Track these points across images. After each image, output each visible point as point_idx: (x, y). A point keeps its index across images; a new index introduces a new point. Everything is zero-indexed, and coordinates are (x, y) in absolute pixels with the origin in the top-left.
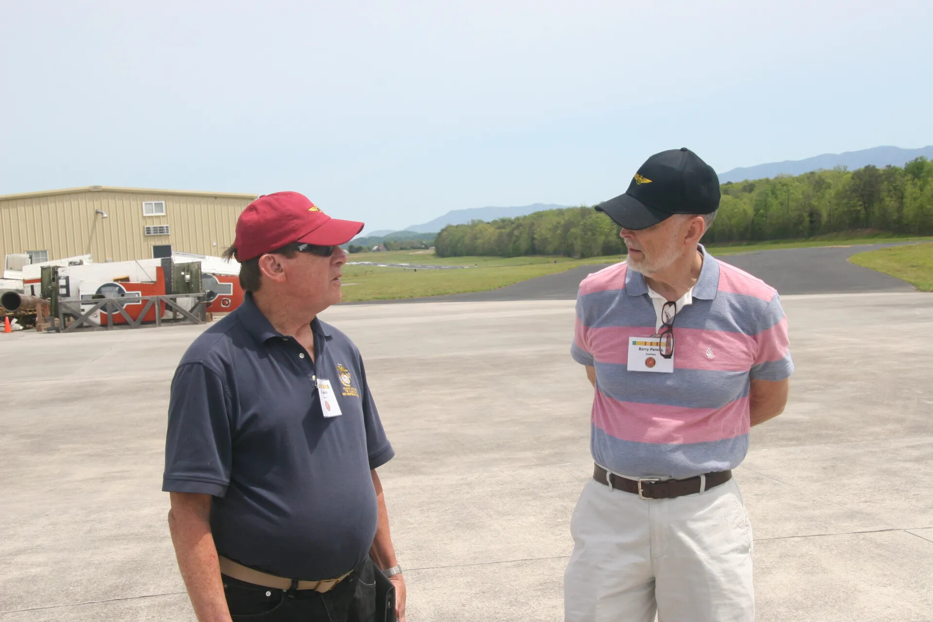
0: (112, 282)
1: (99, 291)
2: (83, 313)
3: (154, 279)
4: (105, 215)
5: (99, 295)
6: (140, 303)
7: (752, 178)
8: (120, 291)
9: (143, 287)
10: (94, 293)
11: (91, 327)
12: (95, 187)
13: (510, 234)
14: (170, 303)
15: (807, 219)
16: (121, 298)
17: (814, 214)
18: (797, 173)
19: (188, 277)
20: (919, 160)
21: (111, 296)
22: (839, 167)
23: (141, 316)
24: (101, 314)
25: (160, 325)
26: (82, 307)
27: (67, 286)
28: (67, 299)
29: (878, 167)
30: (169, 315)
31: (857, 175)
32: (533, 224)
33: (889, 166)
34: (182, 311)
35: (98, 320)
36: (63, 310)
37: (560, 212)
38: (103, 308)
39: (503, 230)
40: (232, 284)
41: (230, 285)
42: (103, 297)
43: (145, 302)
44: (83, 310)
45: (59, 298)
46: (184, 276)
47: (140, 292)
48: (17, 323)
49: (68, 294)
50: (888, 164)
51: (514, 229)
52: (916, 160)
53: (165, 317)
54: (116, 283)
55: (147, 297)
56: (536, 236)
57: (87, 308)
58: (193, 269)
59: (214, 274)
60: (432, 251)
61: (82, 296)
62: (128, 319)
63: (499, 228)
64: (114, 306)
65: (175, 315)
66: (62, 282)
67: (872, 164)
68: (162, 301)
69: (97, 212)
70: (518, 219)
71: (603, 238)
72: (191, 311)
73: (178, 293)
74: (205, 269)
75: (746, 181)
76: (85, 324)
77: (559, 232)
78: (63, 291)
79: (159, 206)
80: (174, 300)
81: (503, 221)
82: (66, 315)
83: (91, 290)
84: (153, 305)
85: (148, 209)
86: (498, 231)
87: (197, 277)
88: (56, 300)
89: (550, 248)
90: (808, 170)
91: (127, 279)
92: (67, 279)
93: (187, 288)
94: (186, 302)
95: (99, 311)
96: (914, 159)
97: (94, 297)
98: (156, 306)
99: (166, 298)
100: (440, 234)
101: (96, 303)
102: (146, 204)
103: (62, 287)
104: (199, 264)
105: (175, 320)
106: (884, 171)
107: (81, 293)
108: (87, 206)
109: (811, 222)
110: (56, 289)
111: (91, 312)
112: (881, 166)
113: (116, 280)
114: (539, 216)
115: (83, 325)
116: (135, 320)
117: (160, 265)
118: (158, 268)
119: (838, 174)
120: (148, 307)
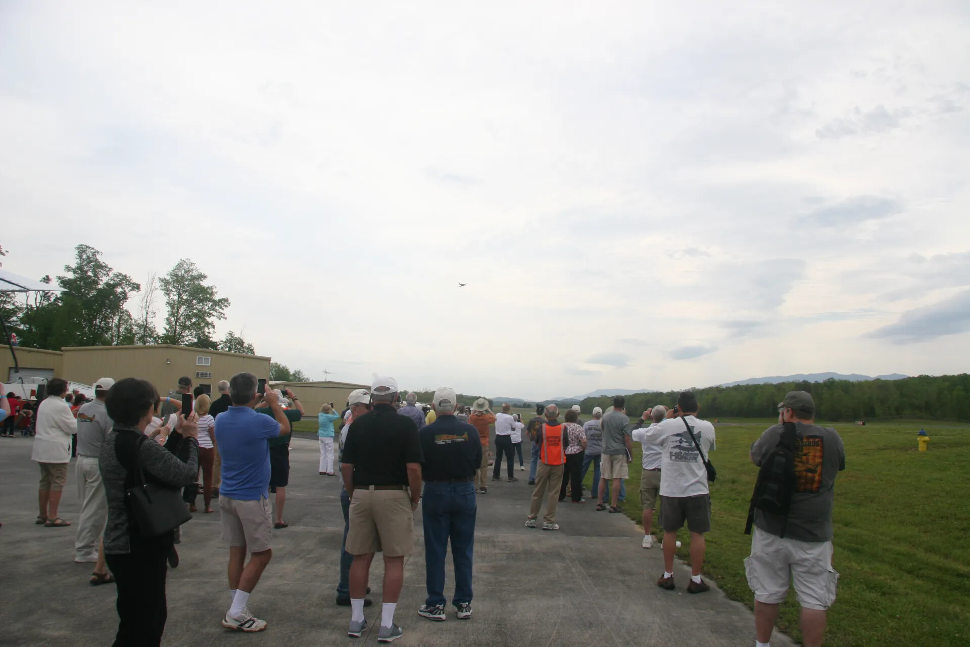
7: (751, 383)
18: (775, 383)
20: (831, 380)
33: (816, 382)
37: (645, 395)
50: (816, 380)
52: (829, 379)
67: (806, 379)
90: (781, 381)
96: (827, 378)
106: (813, 384)
112: (812, 381)
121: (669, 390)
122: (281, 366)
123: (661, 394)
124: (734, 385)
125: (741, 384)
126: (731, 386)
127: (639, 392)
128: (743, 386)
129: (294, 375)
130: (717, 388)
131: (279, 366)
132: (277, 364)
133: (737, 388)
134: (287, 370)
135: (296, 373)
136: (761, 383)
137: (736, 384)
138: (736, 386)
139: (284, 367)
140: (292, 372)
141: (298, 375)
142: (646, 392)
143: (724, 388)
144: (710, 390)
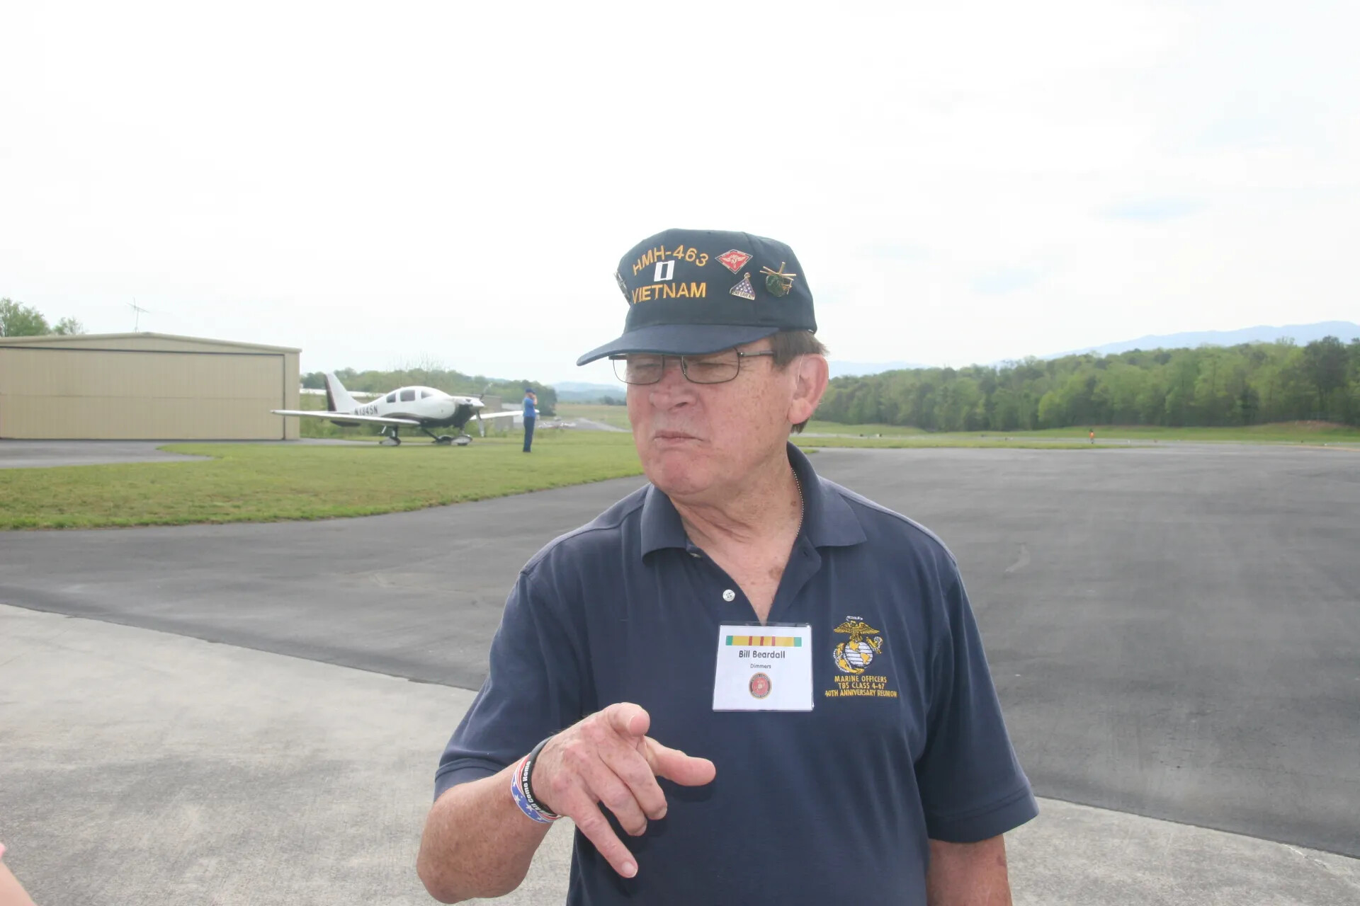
7: (1167, 346)
13: (851, 396)
15: (1239, 403)
17: (1248, 397)
18: (1227, 343)
22: (1283, 339)
29: (1341, 340)
31: (1313, 348)
32: (880, 385)
37: (918, 373)
39: (843, 390)
50: (1356, 337)
51: (855, 390)
56: (882, 400)
63: (839, 387)
67: (1333, 334)
70: (865, 377)
71: (966, 409)
75: (1159, 350)
77: (912, 397)
81: (846, 378)
86: (837, 390)
89: (900, 416)
90: (1241, 341)
106: (1349, 346)
109: (1244, 407)
112: (1346, 339)
114: (890, 375)
119: (1283, 349)
121: (968, 364)
122: (21, 309)
123: (948, 374)
124: (1125, 350)
125: (1143, 348)
126: (1119, 352)
127: (896, 368)
128: (1147, 352)
129: (60, 330)
130: (1086, 356)
131: (16, 307)
132: (9, 301)
133: (1134, 358)
134: (37, 317)
135: (65, 325)
136: (1193, 346)
137: (1132, 348)
138: (1130, 352)
139: (29, 312)
140: (52, 322)
141: (72, 330)
142: (913, 368)
143: (1103, 356)
144: (1073, 363)
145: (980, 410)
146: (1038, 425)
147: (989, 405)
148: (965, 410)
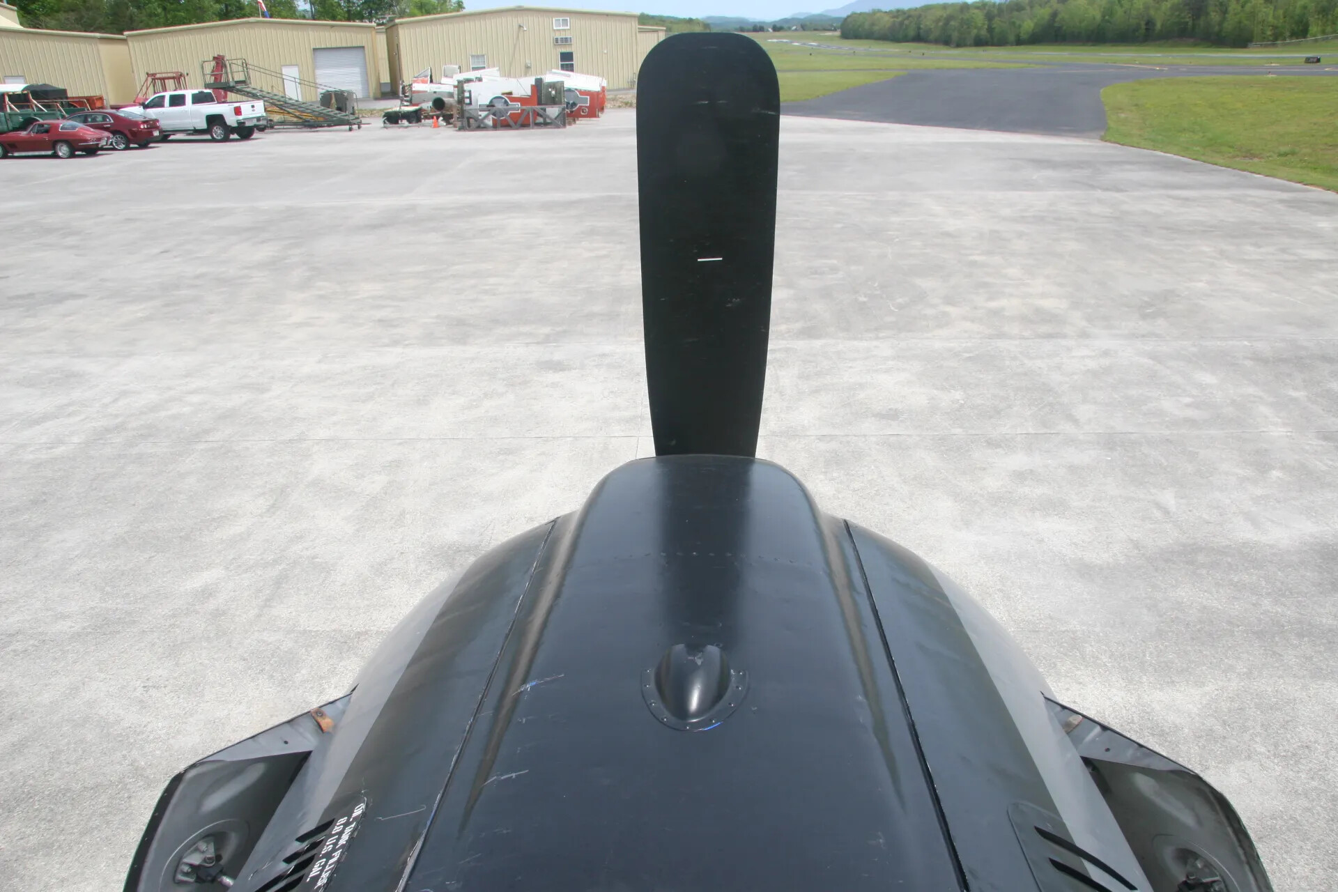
0: (500, 95)
1: (491, 101)
2: (480, 118)
3: (529, 93)
4: (525, 29)
5: (491, 105)
6: (519, 111)
8: (506, 102)
9: (522, 100)
10: (487, 103)
11: (485, 128)
12: (520, 7)
13: (901, 23)
14: (541, 112)
15: (1143, 27)
16: (505, 107)
17: (1150, 23)
19: (553, 92)
21: (499, 106)
23: (520, 122)
24: (493, 118)
25: (533, 128)
26: (480, 113)
27: (470, 98)
28: (471, 107)
30: (540, 120)
32: (920, 16)
34: (548, 117)
35: (489, 122)
36: (467, 115)
37: (944, 6)
38: (494, 114)
39: (895, 19)
40: (589, 97)
41: (587, 98)
42: (493, 106)
43: (523, 110)
44: (480, 116)
45: (464, 105)
46: (550, 92)
47: (519, 104)
48: (442, 120)
49: (470, 104)
51: (905, 19)
53: (537, 121)
54: (503, 96)
55: (524, 107)
56: (922, 26)
57: (483, 114)
58: (557, 86)
59: (576, 89)
60: (838, 33)
61: (480, 105)
62: (511, 122)
63: (894, 17)
64: (501, 113)
65: (545, 120)
66: (467, 94)
68: (534, 110)
69: (520, 26)
70: (910, 10)
72: (556, 118)
73: (546, 104)
74: (567, 85)
76: (482, 126)
77: (941, 24)
78: (467, 101)
79: (565, 22)
80: (545, 110)
81: (898, 11)
82: (469, 118)
83: (485, 101)
84: (529, 114)
85: (556, 24)
86: (892, 20)
87: (560, 93)
88: (462, 107)
89: (932, 37)
91: (510, 93)
92: (470, 92)
93: (553, 101)
94: (553, 111)
95: (491, 117)
97: (488, 106)
98: (531, 114)
99: (538, 108)
100: (846, 19)
101: (489, 110)
102: (556, 20)
103: (467, 98)
104: (562, 83)
105: (545, 124)
107: (479, 104)
108: (513, 21)
109: (1147, 29)
110: (463, 98)
111: (486, 117)
113: (503, 94)
114: (926, 8)
115: (481, 127)
116: (516, 123)
117: (534, 83)
118: (532, 86)
120: (525, 114)
145: (984, 32)
146: (1019, 42)
147: (990, 30)
148: (975, 32)
